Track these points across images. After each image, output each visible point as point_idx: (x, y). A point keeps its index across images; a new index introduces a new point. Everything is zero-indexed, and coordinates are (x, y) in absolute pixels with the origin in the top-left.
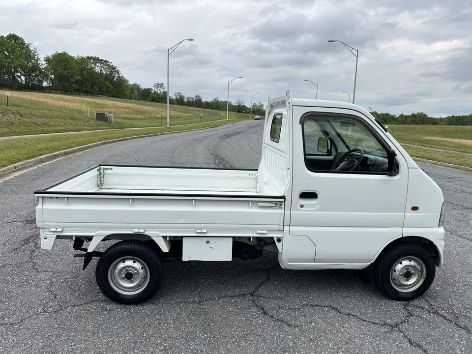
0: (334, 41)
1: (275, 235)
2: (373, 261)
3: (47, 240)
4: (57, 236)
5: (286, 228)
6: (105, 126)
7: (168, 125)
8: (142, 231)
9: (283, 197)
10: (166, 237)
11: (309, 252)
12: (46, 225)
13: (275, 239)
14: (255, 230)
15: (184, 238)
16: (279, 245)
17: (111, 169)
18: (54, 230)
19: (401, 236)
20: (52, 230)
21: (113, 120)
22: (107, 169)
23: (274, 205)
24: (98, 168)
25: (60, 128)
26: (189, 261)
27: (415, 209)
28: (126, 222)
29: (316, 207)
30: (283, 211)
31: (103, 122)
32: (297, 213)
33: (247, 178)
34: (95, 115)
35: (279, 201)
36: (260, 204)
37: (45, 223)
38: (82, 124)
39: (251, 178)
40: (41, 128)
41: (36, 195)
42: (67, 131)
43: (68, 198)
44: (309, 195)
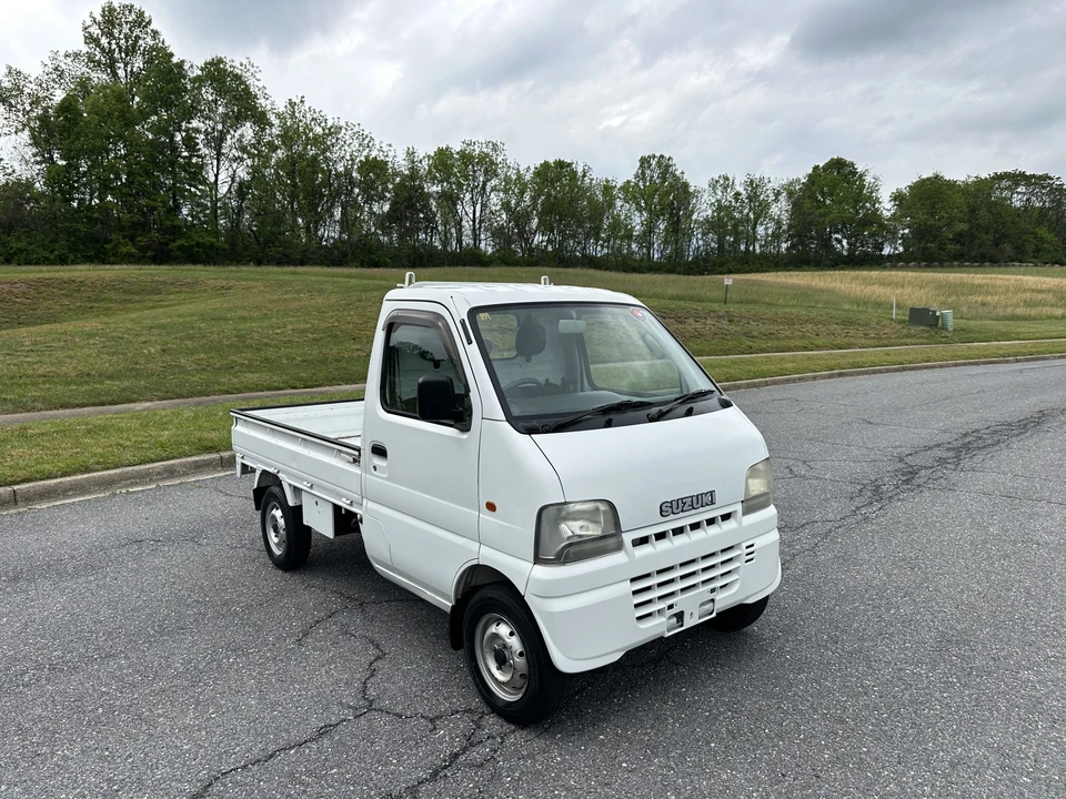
1: (358, 511)
2: (453, 602)
4: (242, 463)
5: (365, 501)
8: (276, 471)
9: (358, 449)
12: (236, 448)
13: (358, 517)
18: (240, 456)
19: (475, 562)
21: (951, 323)
23: (352, 460)
27: (491, 507)
28: (269, 457)
29: (386, 473)
30: (361, 473)
32: (371, 480)
34: (908, 313)
38: (861, 334)
44: (379, 451)
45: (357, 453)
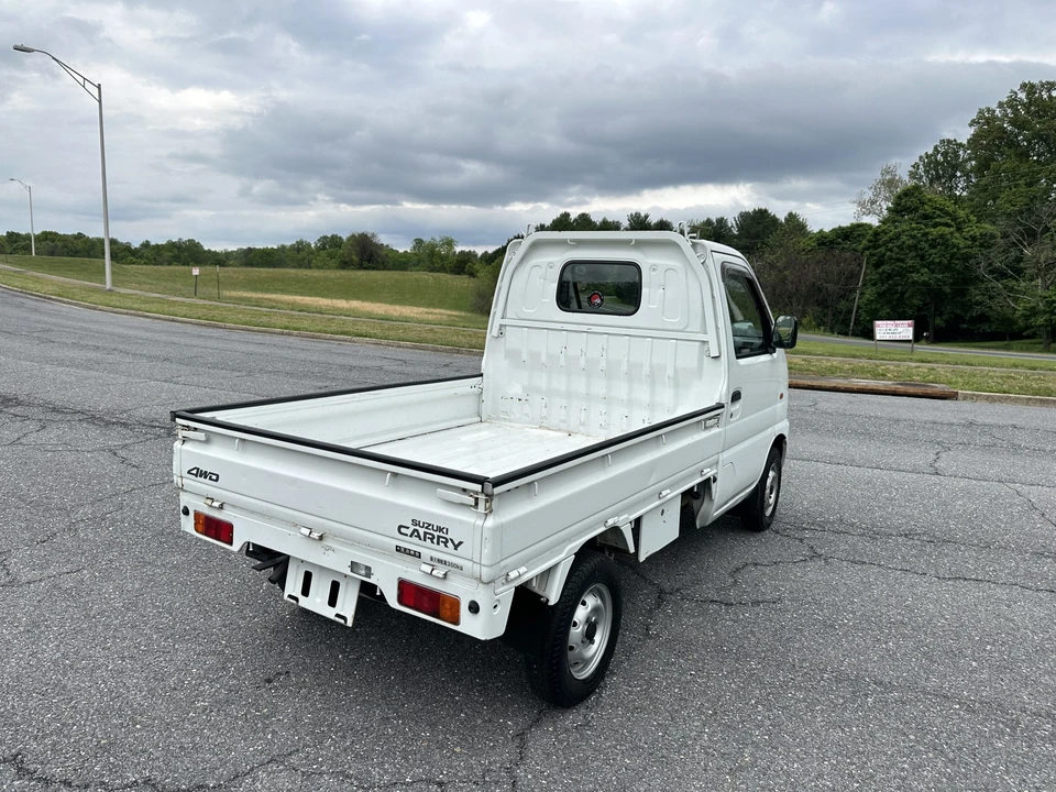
1: (709, 473)
3: (499, 608)
4: (515, 588)
5: (721, 457)
9: (723, 405)
12: (504, 568)
13: (712, 479)
15: (644, 517)
16: (713, 486)
18: (516, 573)
19: (775, 437)
20: (511, 576)
23: (716, 421)
27: (781, 396)
30: (721, 429)
36: (708, 423)
37: (503, 564)
43: (538, 481)
44: (736, 396)
45: (723, 410)
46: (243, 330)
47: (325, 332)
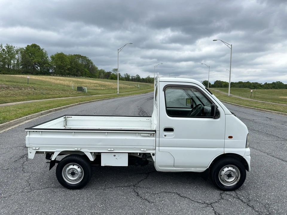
0: (217, 40)
1: (151, 152)
2: (208, 167)
3: (31, 154)
4: (36, 152)
5: (157, 148)
6: (82, 94)
7: (118, 93)
8: (79, 149)
9: (155, 131)
10: (92, 152)
11: (170, 162)
12: (31, 146)
13: (151, 154)
14: (140, 149)
15: (102, 153)
16: (153, 157)
17: (71, 117)
18: (35, 148)
19: (223, 153)
20: (33, 148)
21: (86, 91)
22: (69, 117)
23: (150, 135)
24: (64, 117)
25: (56, 96)
26: (105, 166)
27: (230, 137)
28: (71, 144)
29: (173, 136)
30: (155, 139)
31: (81, 92)
32: (163, 140)
33: (146, 121)
34: (77, 88)
35: (153, 133)
36: (142, 135)
38: (69, 93)
39: (148, 121)
40: (45, 96)
41: (26, 130)
42: (59, 97)
43: (42, 132)
44: (169, 130)
45: (155, 132)
46: (248, 108)
47: (265, 109)
